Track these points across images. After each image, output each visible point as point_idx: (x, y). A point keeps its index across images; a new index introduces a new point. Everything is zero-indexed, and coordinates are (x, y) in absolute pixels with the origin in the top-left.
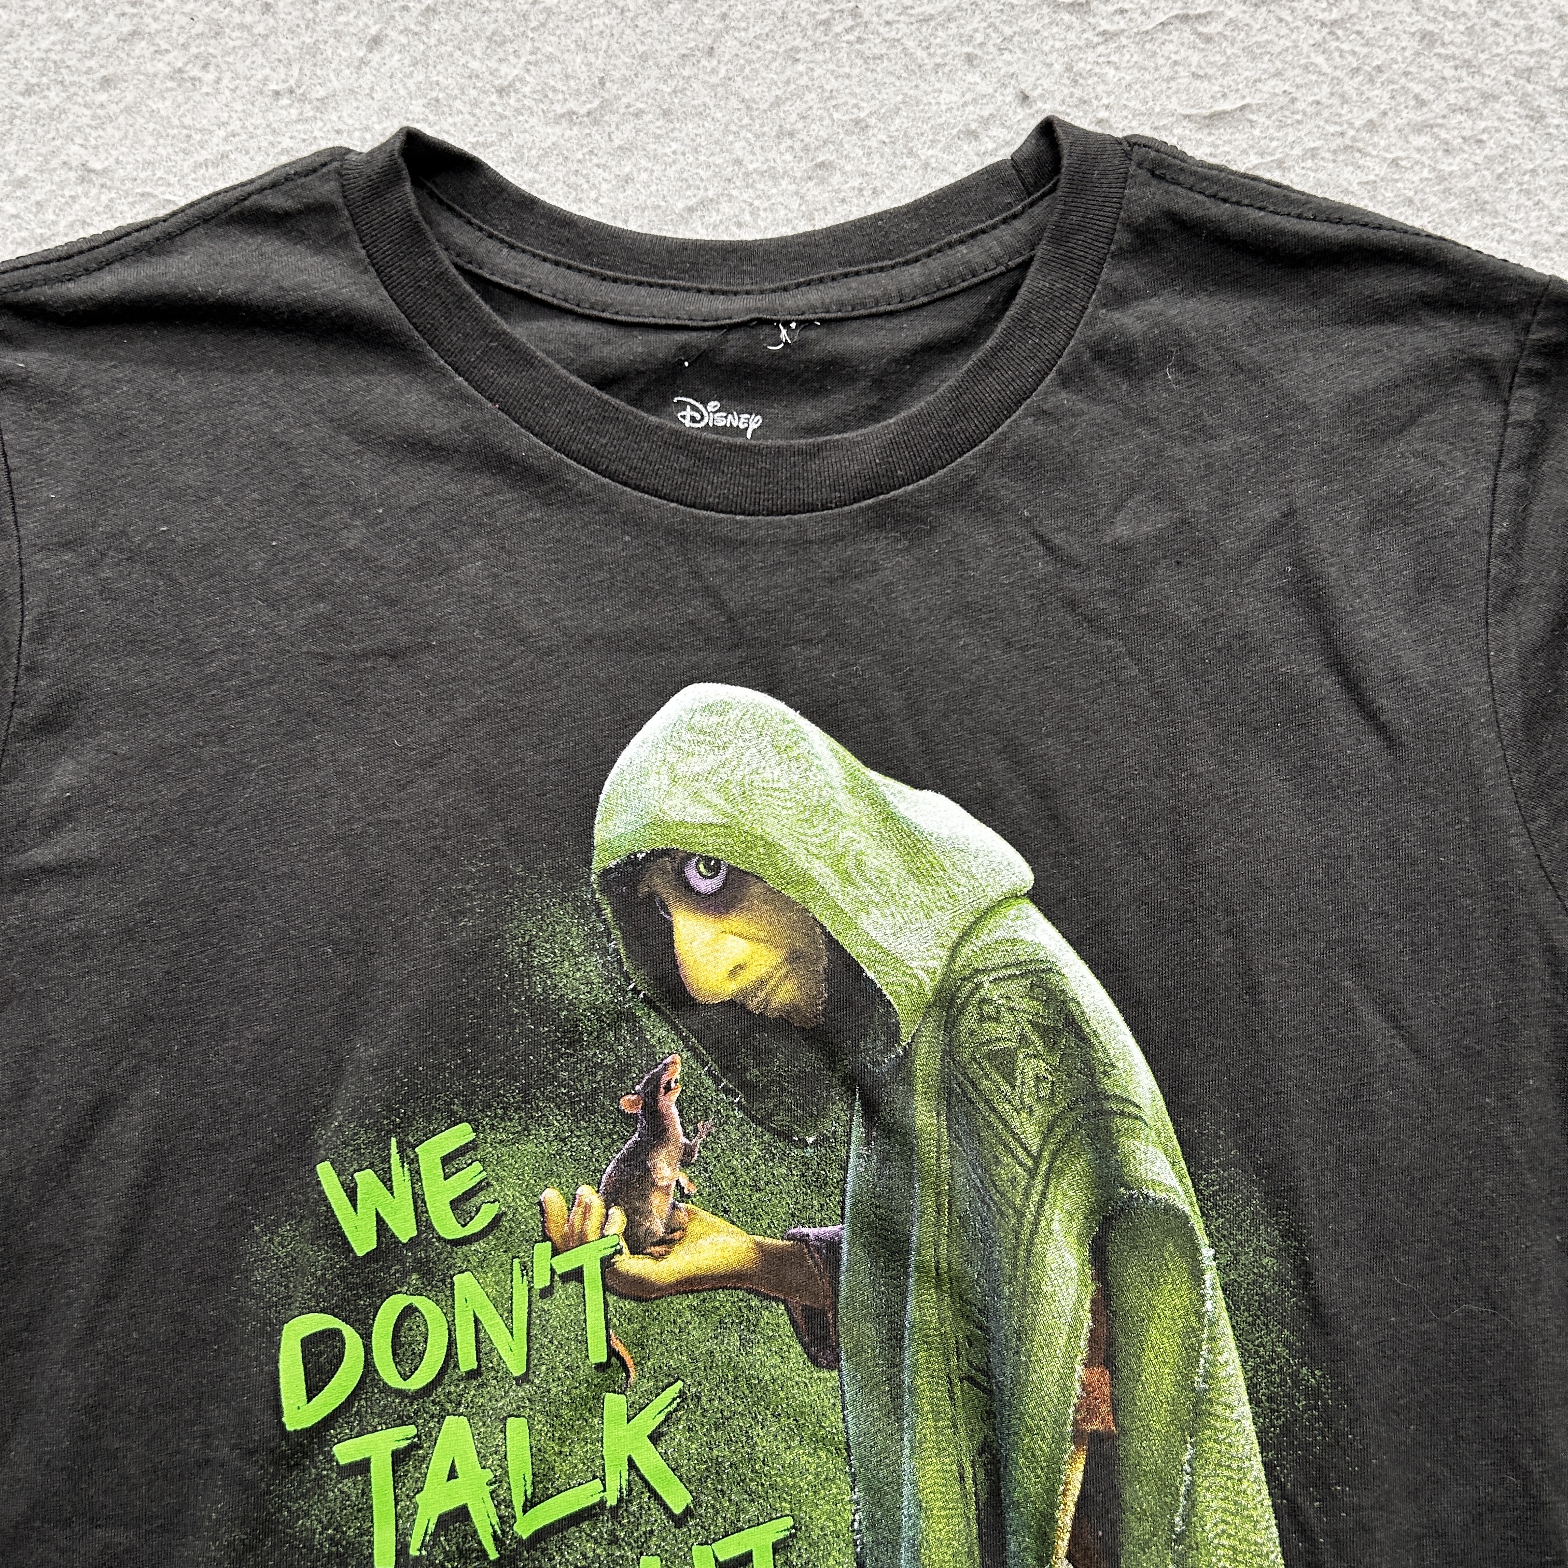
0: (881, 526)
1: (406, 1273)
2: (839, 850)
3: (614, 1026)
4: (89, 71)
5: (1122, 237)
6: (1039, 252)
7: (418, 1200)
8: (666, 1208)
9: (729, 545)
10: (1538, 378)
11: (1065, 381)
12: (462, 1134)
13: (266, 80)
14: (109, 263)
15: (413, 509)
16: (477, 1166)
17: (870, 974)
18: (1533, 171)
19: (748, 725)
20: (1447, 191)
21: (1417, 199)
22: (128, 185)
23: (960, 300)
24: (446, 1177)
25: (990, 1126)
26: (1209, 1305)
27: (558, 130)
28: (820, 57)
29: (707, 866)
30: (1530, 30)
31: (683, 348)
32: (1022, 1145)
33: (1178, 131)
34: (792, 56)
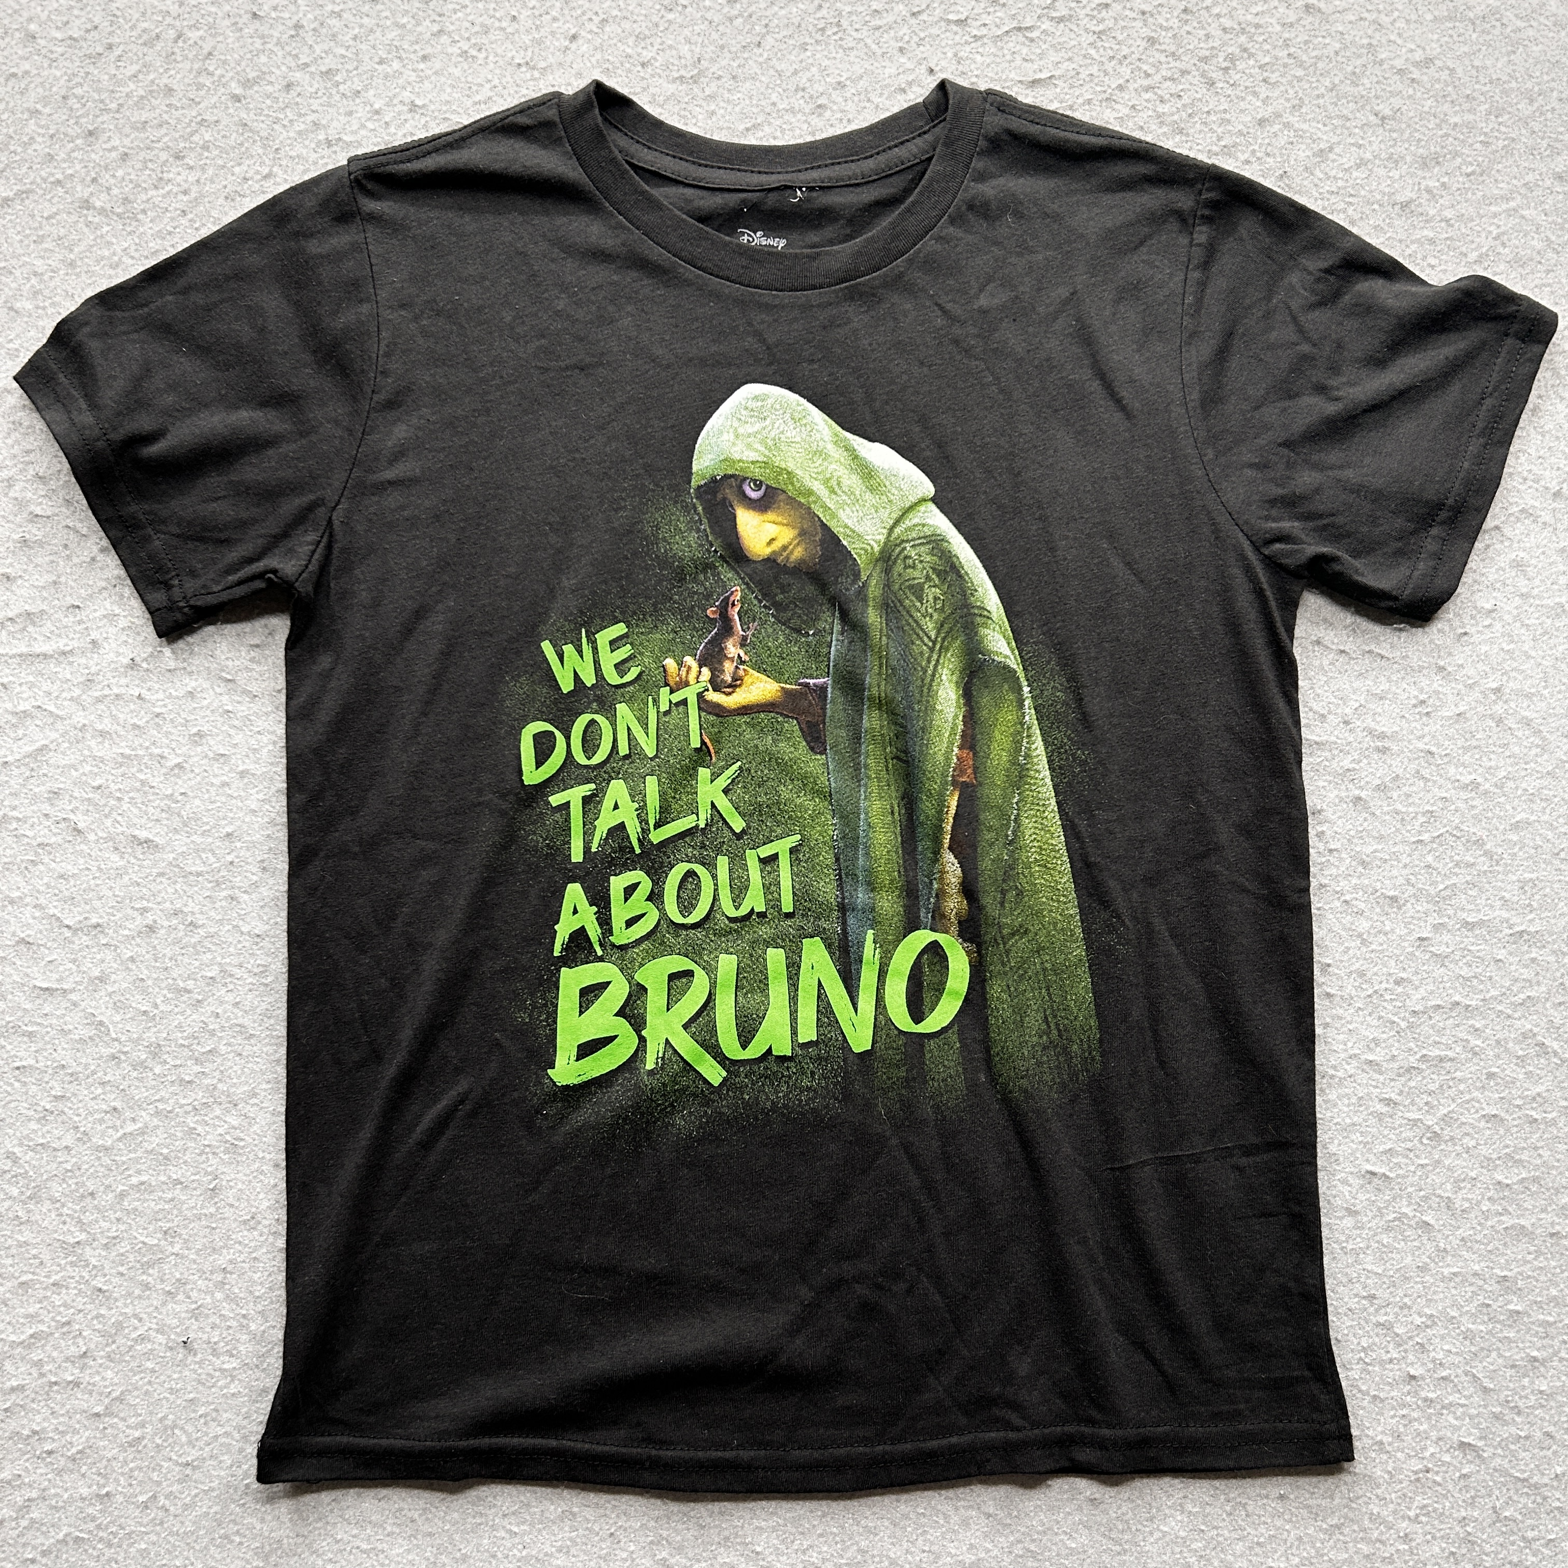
0: (852, 299)
1: (590, 703)
2: (828, 476)
3: (704, 571)
4: (415, 52)
5: (982, 143)
6: (938, 150)
7: (597, 663)
8: (732, 669)
9: (768, 307)
10: (1208, 220)
11: (952, 221)
12: (620, 629)
13: (513, 58)
14: (429, 153)
15: (594, 289)
16: (629, 647)
17: (845, 543)
18: (1208, 112)
19: (778, 407)
20: (1162, 123)
21: (1145, 126)
22: (436, 114)
23: (895, 177)
24: (612, 651)
25: (909, 624)
26: (1027, 718)
27: (675, 86)
28: (819, 48)
29: (755, 484)
30: (1208, 36)
31: (744, 201)
32: (927, 635)
33: (1015, 89)
34: (804, 47)
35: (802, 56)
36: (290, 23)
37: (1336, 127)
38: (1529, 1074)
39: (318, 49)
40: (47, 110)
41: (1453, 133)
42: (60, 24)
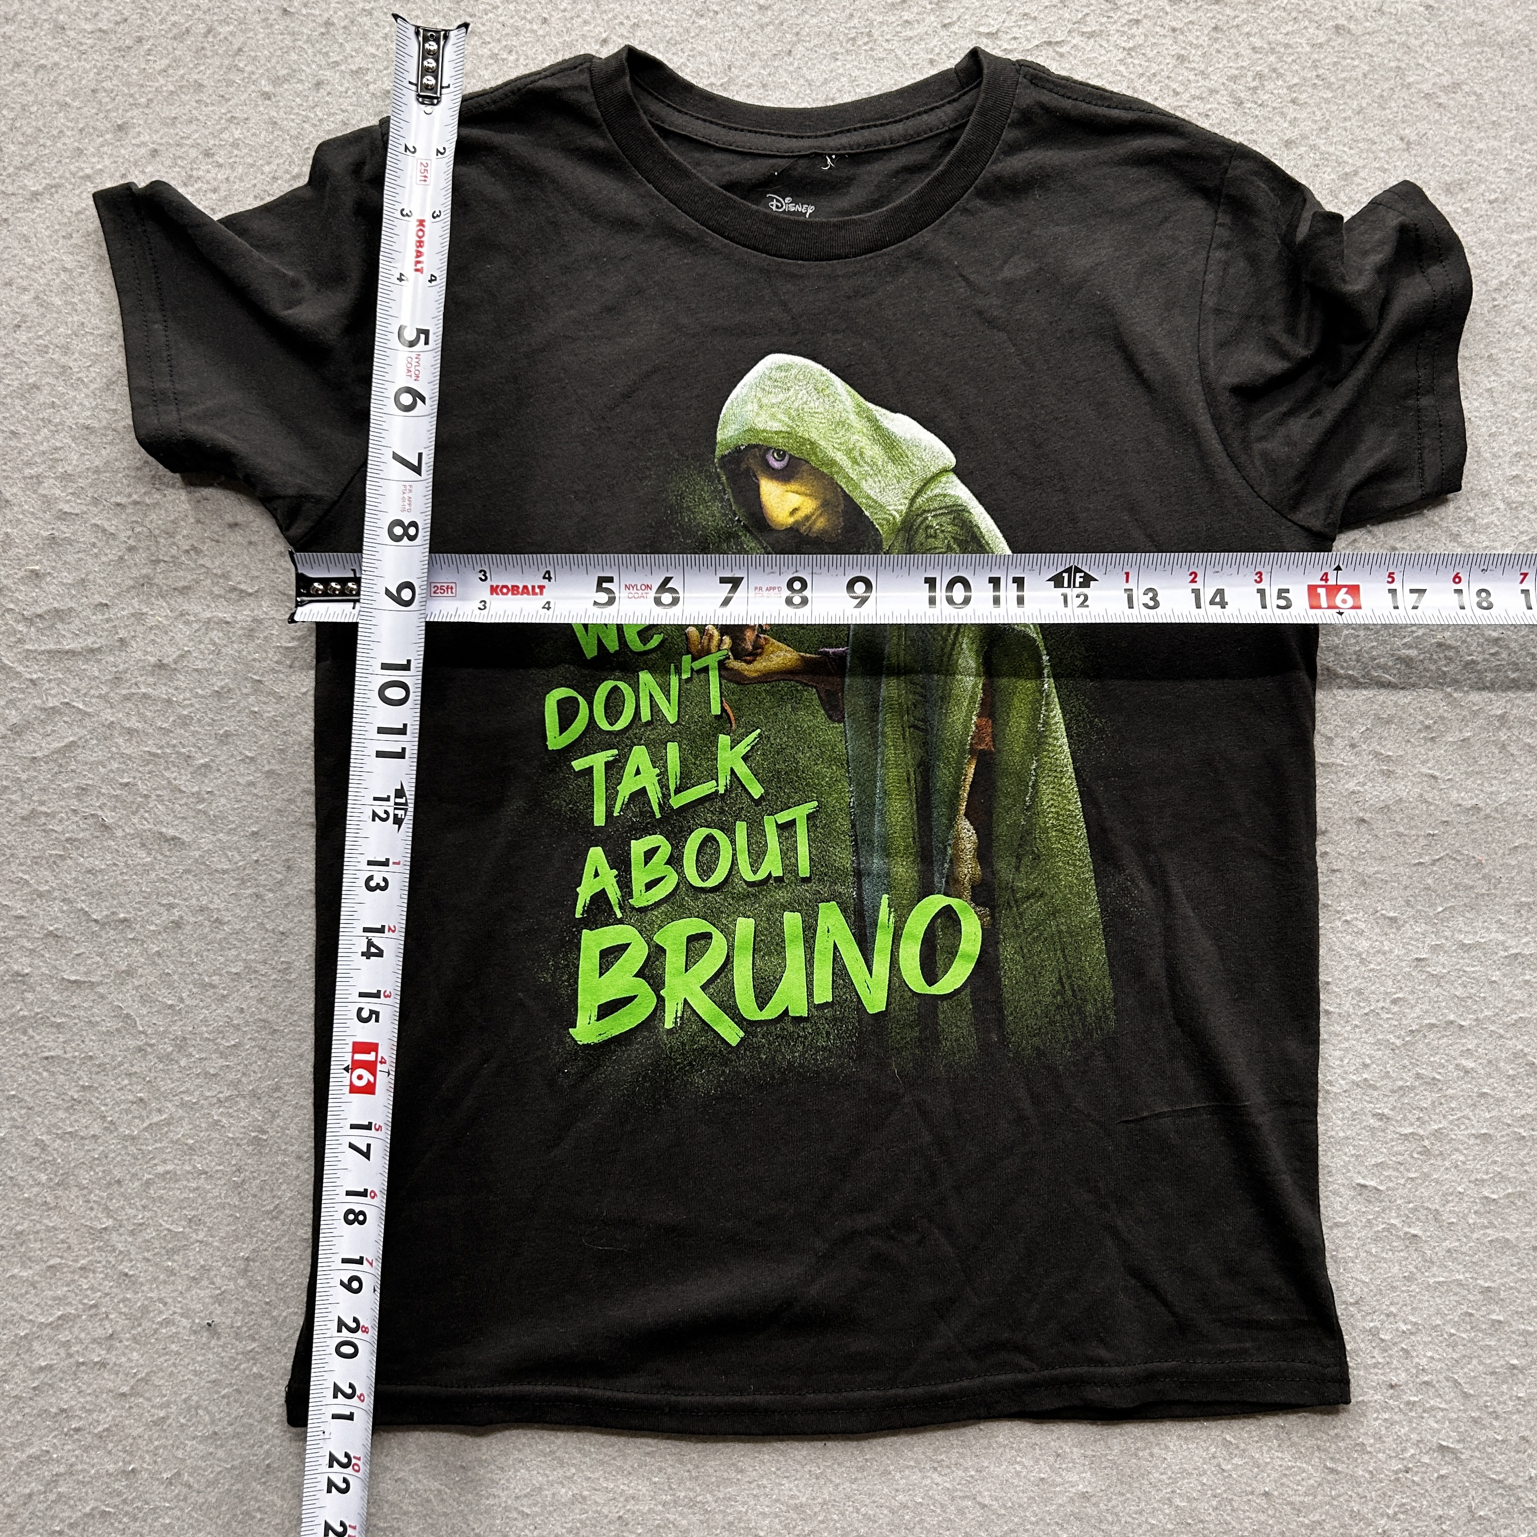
2: (851, 446)
8: (753, 637)
17: (867, 514)
19: (801, 377)
26: (1046, 686)
29: (778, 454)
35: (832, 66)
36: (319, 20)
37: (1362, 151)
38: (1519, 1093)
39: (348, 47)
40: (76, 104)
41: (1478, 159)
42: (89, 16)
